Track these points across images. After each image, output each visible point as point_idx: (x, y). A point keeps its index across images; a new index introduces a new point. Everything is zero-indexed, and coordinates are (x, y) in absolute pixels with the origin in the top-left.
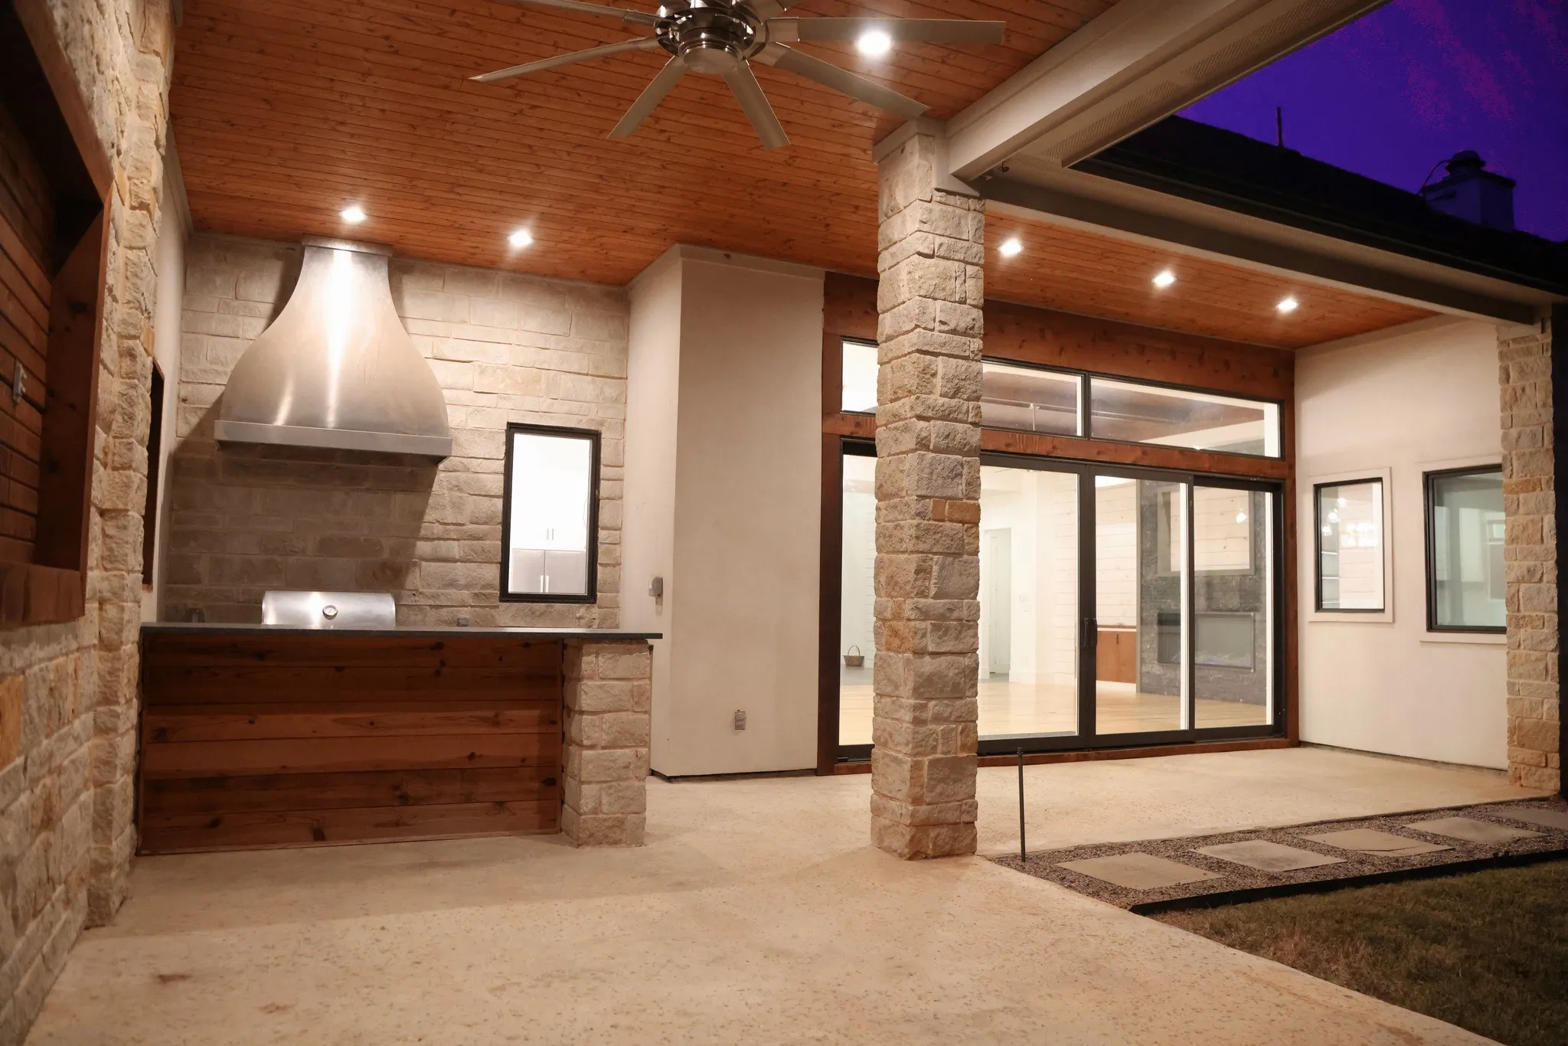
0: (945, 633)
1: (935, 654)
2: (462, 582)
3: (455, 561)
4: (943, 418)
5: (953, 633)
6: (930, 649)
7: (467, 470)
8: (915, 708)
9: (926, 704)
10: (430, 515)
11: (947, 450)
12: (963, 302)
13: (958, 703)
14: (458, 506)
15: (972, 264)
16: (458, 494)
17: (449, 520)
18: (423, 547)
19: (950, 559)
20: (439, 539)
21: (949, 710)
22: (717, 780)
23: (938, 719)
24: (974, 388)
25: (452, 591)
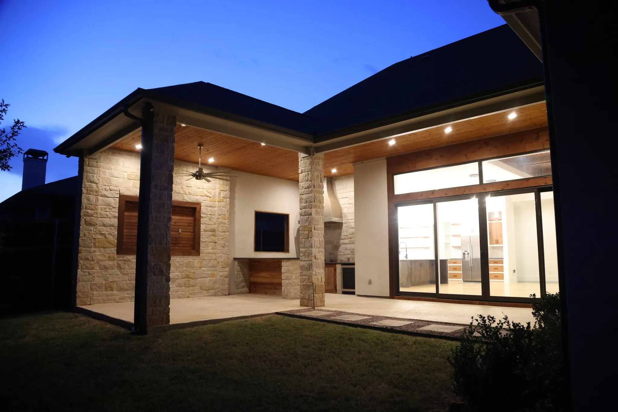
0: (306, 257)
1: (304, 261)
2: (348, 249)
3: (347, 244)
4: (304, 208)
5: (307, 256)
6: (303, 260)
7: (348, 223)
8: (300, 273)
9: (303, 272)
10: (342, 234)
11: (305, 215)
12: (308, 181)
13: (309, 272)
14: (347, 231)
15: (309, 171)
16: (347, 228)
17: (346, 235)
18: (341, 241)
19: (306, 240)
20: (344, 239)
21: (306, 273)
22: (367, 297)
23: (305, 275)
24: (309, 200)
25: (347, 251)
